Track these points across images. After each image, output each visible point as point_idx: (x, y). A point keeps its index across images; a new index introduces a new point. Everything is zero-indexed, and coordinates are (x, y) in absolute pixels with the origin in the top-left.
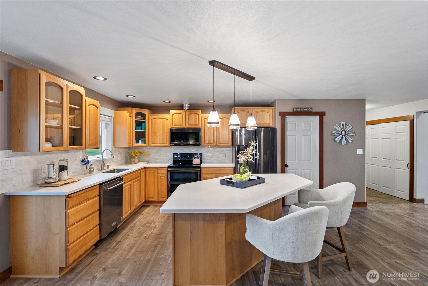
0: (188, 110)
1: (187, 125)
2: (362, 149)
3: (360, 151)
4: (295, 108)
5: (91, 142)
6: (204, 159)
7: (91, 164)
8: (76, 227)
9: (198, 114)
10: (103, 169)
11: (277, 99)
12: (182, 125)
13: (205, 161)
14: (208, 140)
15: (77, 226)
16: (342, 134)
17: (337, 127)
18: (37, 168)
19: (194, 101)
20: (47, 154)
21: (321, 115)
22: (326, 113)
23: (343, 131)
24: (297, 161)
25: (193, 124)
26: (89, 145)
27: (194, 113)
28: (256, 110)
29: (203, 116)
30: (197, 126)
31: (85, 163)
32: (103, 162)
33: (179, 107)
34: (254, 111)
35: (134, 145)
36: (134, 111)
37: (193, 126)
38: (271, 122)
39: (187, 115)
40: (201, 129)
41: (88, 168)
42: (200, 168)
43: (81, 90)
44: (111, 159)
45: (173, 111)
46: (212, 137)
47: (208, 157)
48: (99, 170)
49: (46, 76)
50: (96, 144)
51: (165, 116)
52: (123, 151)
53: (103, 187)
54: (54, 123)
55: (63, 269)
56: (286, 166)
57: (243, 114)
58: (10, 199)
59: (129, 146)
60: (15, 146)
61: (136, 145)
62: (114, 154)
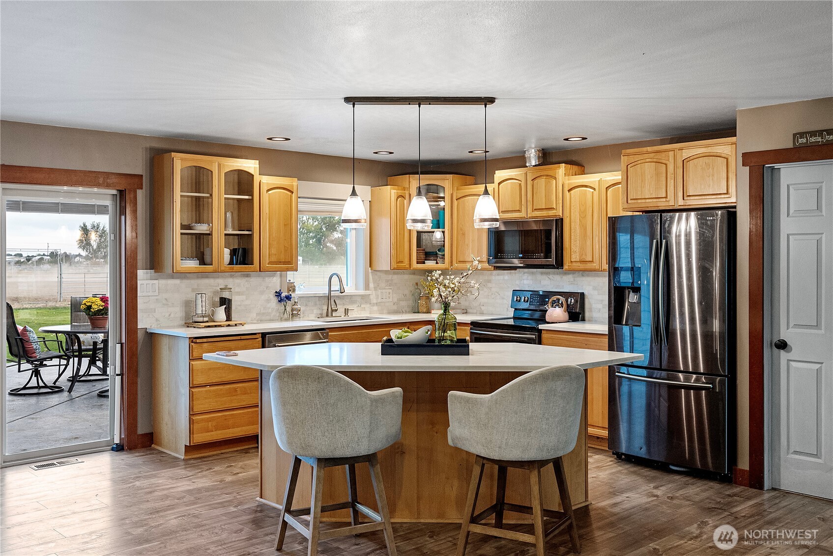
0: (535, 166)
1: (530, 210)
4: (802, 134)
5: (273, 259)
6: (592, 311)
7: (295, 302)
8: (206, 391)
9: (555, 178)
10: (330, 315)
11: (739, 111)
12: (519, 211)
13: (592, 317)
14: (578, 254)
15: (210, 391)
18: (191, 299)
20: (207, 277)
24: (823, 331)
25: (544, 208)
26: (268, 264)
27: (547, 176)
28: (686, 154)
29: (567, 182)
30: (551, 213)
31: (284, 298)
32: (329, 302)
33: (517, 160)
34: (678, 156)
35: (415, 265)
36: (414, 182)
37: (544, 213)
38: (732, 190)
39: (530, 182)
40: (562, 219)
41: (289, 309)
42: (540, 331)
43: (250, 165)
44: (363, 297)
45: (500, 175)
46: (589, 243)
47: (600, 306)
48: (321, 316)
49: (182, 159)
50: (288, 263)
51: (481, 188)
52: (407, 280)
53: (266, 340)
54: (202, 228)
55: (189, 449)
56: (782, 345)
57: (649, 169)
58: (152, 337)
59: (398, 267)
60: (155, 263)
61: (420, 266)
62: (371, 285)
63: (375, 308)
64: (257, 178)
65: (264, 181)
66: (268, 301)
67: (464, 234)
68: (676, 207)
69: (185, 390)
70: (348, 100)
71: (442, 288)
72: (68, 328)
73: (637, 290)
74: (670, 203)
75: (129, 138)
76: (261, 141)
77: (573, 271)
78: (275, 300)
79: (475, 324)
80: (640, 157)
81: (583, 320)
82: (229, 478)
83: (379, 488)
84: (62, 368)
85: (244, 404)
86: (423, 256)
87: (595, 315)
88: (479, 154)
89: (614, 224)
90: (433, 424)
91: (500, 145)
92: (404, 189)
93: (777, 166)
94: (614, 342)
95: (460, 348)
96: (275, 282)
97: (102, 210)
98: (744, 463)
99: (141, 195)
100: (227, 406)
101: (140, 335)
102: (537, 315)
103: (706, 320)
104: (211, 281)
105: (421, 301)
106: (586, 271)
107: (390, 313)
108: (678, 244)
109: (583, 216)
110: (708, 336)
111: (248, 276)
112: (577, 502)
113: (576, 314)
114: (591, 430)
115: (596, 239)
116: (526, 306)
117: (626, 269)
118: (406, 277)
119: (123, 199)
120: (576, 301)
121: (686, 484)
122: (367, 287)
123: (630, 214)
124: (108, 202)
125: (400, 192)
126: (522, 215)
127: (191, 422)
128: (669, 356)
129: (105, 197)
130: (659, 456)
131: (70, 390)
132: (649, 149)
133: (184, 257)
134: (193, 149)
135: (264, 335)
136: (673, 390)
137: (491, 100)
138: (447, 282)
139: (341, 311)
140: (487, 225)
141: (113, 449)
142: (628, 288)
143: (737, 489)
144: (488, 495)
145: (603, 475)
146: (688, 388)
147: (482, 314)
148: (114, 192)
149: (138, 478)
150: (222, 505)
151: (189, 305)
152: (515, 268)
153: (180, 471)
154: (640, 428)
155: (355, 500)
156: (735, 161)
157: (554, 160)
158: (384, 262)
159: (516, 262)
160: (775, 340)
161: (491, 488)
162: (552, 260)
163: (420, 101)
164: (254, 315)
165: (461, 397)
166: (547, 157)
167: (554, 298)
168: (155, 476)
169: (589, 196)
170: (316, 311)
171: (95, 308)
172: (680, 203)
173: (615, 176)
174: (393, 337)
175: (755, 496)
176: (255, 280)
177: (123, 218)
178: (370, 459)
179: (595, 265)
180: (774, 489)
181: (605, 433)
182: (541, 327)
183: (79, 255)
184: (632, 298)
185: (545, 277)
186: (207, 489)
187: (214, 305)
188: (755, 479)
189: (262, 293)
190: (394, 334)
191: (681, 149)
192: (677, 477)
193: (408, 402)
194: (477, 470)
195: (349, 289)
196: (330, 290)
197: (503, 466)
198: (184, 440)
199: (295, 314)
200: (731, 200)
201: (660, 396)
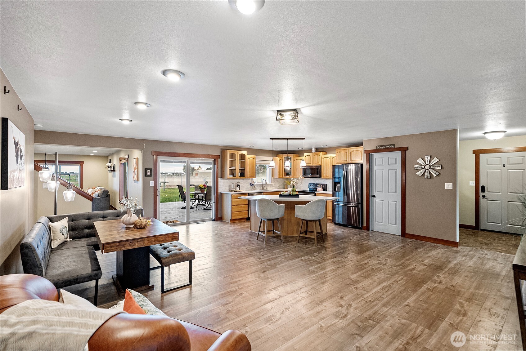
0: (315, 152)
1: (313, 163)
2: (452, 184)
3: (449, 186)
4: (378, 146)
6: (328, 188)
7: (255, 186)
8: (235, 207)
9: (319, 155)
10: (263, 189)
11: (364, 139)
12: (310, 163)
14: (325, 174)
16: (426, 168)
17: (420, 161)
19: (317, 147)
21: (404, 150)
22: (409, 148)
23: (428, 165)
24: (384, 193)
26: (249, 176)
27: (317, 155)
28: (351, 150)
29: (322, 156)
30: (318, 164)
31: (252, 185)
32: (263, 186)
33: (310, 151)
34: (349, 151)
35: (284, 177)
36: (284, 156)
37: (317, 164)
38: (362, 159)
39: (313, 156)
40: (321, 166)
41: (253, 187)
42: (316, 193)
43: (245, 153)
44: (271, 185)
45: (305, 154)
46: (328, 171)
47: (331, 187)
48: (261, 189)
49: (229, 151)
50: (253, 176)
51: (301, 158)
52: (281, 181)
53: (249, 194)
54: (233, 168)
55: (231, 220)
56: (374, 196)
57: (342, 153)
58: (221, 194)
59: (280, 177)
60: (222, 176)
61: (285, 177)
62: (273, 182)
63: (274, 188)
64: (246, 156)
65: (248, 156)
66: (248, 185)
67: (296, 169)
68: (349, 163)
69: (230, 206)
70: (271, 139)
71: (293, 182)
72: (194, 192)
73: (339, 183)
74: (348, 162)
75: (217, 146)
76: (248, 147)
77: (324, 178)
78: (250, 185)
79: (299, 191)
80: (340, 151)
81: (326, 191)
82: (242, 227)
83: (279, 226)
84: (193, 202)
85: (243, 210)
86: (286, 175)
87: (329, 189)
88: (300, 149)
89: (334, 167)
90: (291, 213)
91: (306, 147)
92: (281, 158)
93: (373, 153)
94: (334, 195)
95: (297, 196)
96: (250, 181)
97: (210, 163)
98: (365, 225)
99: (219, 160)
100: (240, 210)
101: (219, 193)
102: (315, 189)
103: (357, 191)
104: (235, 180)
105: (285, 186)
106: (327, 179)
107: (277, 189)
108: (350, 172)
109: (326, 165)
110: (357, 194)
111: (243, 179)
112: (324, 232)
113: (325, 189)
114: (328, 217)
115: (330, 171)
116: (312, 187)
117: (337, 178)
118: (281, 180)
119: (215, 161)
120: (325, 186)
121: (351, 229)
122: (272, 182)
123: (338, 164)
124: (212, 162)
125: (280, 159)
126: (311, 164)
127: (232, 214)
128: (348, 199)
129: (211, 160)
130: (345, 223)
131: (196, 208)
132: (342, 149)
133: (230, 175)
134: (231, 149)
135: (248, 194)
136: (349, 207)
137: (304, 139)
138: (294, 181)
139: (266, 188)
140: (303, 168)
141: (213, 220)
142: (337, 182)
143: (363, 231)
144: (304, 229)
145: (331, 227)
146: (352, 207)
147: (301, 189)
148: (213, 159)
149: (221, 226)
150: (242, 232)
151: (230, 186)
152: (309, 178)
153: (229, 225)
154: (341, 216)
155: (274, 229)
156: (363, 152)
157: (319, 151)
158: (276, 176)
159: (310, 176)
160: (373, 195)
161: (304, 228)
162: (319, 176)
163: (287, 139)
164: (245, 189)
165: (298, 206)
166: (317, 150)
167: (319, 185)
168: (225, 226)
169: (328, 160)
170: (260, 188)
171: (202, 187)
172: (350, 162)
173: (334, 155)
174: (282, 194)
175: (367, 232)
176: (245, 181)
177: (215, 165)
178: (278, 219)
179: (329, 177)
180: (372, 231)
181: (332, 218)
182: (316, 192)
183: (183, 174)
184: (338, 185)
185: (317, 180)
186: (238, 229)
187: (236, 186)
188: (368, 228)
189: (247, 183)
190: (282, 193)
191: (350, 149)
192: (349, 228)
193: (286, 208)
194: (301, 222)
195: (268, 183)
196: (263, 183)
197: (307, 221)
198: (230, 218)
199: (254, 189)
200: (362, 161)
201: (345, 210)
